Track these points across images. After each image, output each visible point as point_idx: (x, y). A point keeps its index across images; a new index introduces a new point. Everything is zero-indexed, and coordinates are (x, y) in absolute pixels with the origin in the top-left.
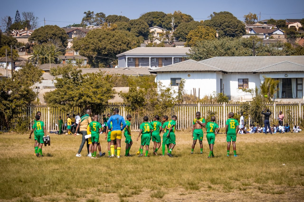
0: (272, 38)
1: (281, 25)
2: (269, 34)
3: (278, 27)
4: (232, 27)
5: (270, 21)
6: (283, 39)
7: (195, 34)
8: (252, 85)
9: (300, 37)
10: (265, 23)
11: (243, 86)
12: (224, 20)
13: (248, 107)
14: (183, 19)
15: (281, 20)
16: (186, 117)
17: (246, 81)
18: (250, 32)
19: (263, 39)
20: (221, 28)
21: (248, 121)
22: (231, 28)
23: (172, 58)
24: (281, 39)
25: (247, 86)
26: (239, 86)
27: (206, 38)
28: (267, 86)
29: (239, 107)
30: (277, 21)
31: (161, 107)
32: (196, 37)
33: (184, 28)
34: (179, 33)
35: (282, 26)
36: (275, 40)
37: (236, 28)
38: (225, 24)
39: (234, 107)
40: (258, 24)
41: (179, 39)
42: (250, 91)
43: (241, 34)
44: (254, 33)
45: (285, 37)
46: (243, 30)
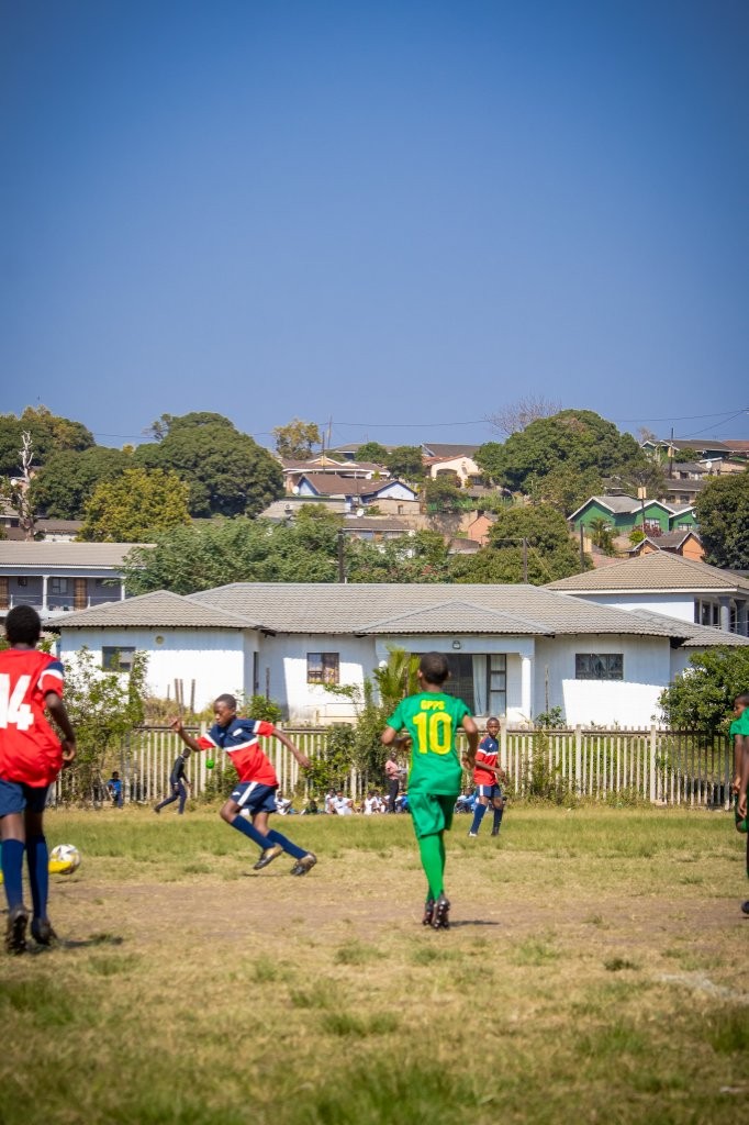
0: (374, 511)
1: (407, 466)
2: (365, 498)
3: (397, 473)
4: (235, 469)
5: (368, 449)
6: (415, 518)
7: (116, 496)
8: (351, 673)
9: (473, 511)
10: (350, 457)
11: (321, 675)
12: (207, 447)
13: (350, 736)
14: (55, 436)
15: (405, 448)
16: (159, 767)
17: (331, 660)
18: (296, 490)
19: (345, 514)
20: (198, 474)
21: (349, 780)
22: (235, 475)
23: (41, 579)
24: (407, 517)
25: (336, 675)
26: (311, 674)
27: (156, 510)
28: (399, 675)
29: (322, 738)
30: (393, 451)
31: (91, 733)
32: (122, 509)
33: (65, 470)
34: (50, 488)
35: (408, 470)
36: (388, 521)
37: (252, 475)
38: (210, 459)
39: (309, 735)
40: (324, 461)
41: (49, 512)
42: (348, 691)
43: (268, 495)
44: (311, 494)
45: (421, 510)
46: (274, 483)
